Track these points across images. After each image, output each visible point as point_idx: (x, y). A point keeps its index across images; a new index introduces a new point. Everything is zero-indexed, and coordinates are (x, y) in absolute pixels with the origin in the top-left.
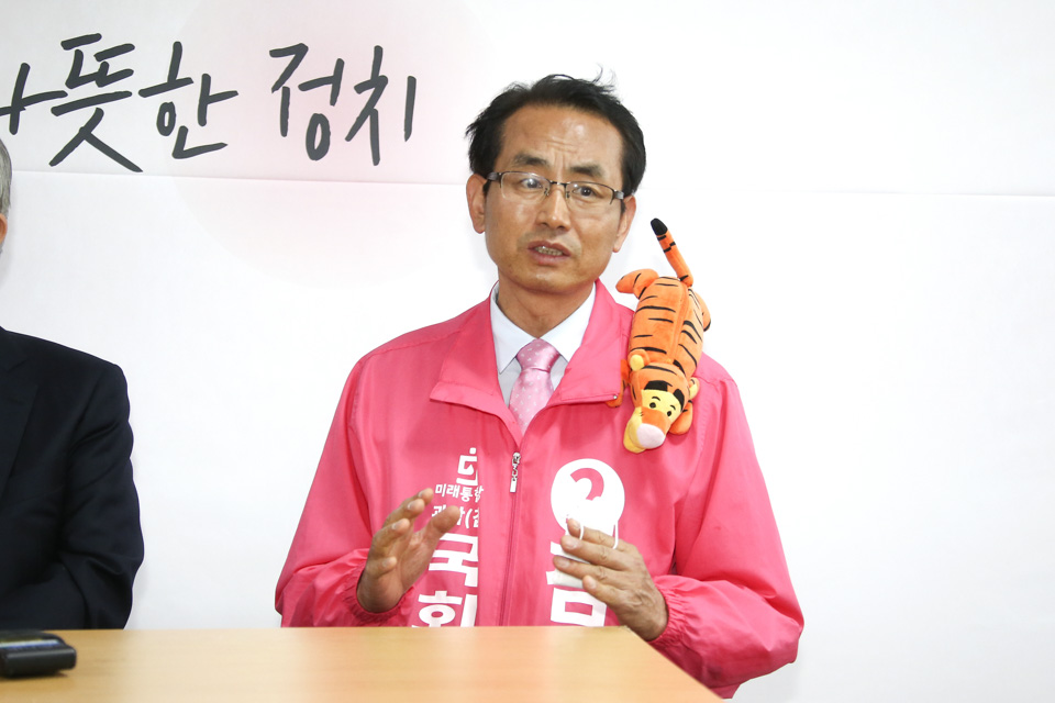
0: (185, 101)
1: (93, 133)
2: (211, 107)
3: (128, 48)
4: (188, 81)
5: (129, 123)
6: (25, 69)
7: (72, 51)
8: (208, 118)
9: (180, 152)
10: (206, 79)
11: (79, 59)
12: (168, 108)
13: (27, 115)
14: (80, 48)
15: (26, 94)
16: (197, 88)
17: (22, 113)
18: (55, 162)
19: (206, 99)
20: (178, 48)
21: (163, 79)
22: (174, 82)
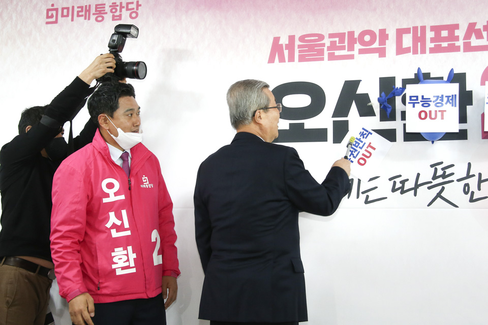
0: (473, 182)
1: (441, 195)
2: (482, 184)
3: (452, 165)
4: (474, 176)
5: (454, 191)
6: (418, 175)
7: (434, 168)
8: (481, 188)
9: (472, 200)
10: (480, 175)
11: (436, 170)
12: (467, 185)
13: (419, 190)
14: (436, 167)
15: (419, 183)
16: (476, 178)
17: (418, 189)
18: (429, 205)
19: (480, 181)
20: (469, 165)
21: (465, 175)
22: (469, 176)
